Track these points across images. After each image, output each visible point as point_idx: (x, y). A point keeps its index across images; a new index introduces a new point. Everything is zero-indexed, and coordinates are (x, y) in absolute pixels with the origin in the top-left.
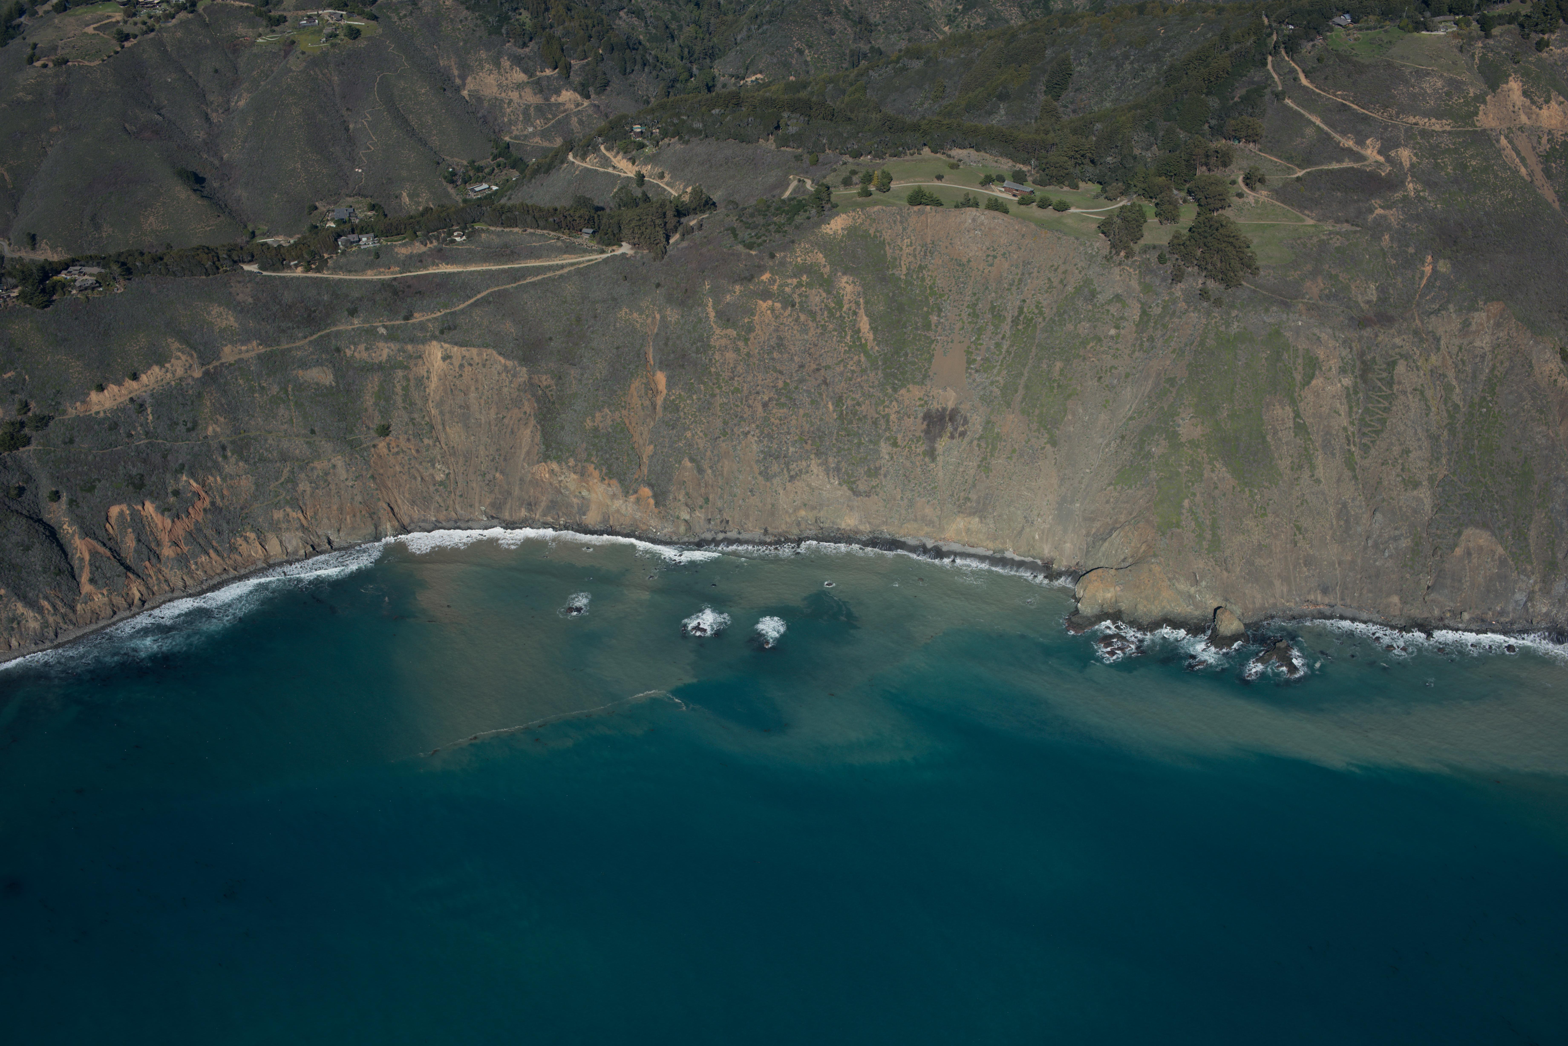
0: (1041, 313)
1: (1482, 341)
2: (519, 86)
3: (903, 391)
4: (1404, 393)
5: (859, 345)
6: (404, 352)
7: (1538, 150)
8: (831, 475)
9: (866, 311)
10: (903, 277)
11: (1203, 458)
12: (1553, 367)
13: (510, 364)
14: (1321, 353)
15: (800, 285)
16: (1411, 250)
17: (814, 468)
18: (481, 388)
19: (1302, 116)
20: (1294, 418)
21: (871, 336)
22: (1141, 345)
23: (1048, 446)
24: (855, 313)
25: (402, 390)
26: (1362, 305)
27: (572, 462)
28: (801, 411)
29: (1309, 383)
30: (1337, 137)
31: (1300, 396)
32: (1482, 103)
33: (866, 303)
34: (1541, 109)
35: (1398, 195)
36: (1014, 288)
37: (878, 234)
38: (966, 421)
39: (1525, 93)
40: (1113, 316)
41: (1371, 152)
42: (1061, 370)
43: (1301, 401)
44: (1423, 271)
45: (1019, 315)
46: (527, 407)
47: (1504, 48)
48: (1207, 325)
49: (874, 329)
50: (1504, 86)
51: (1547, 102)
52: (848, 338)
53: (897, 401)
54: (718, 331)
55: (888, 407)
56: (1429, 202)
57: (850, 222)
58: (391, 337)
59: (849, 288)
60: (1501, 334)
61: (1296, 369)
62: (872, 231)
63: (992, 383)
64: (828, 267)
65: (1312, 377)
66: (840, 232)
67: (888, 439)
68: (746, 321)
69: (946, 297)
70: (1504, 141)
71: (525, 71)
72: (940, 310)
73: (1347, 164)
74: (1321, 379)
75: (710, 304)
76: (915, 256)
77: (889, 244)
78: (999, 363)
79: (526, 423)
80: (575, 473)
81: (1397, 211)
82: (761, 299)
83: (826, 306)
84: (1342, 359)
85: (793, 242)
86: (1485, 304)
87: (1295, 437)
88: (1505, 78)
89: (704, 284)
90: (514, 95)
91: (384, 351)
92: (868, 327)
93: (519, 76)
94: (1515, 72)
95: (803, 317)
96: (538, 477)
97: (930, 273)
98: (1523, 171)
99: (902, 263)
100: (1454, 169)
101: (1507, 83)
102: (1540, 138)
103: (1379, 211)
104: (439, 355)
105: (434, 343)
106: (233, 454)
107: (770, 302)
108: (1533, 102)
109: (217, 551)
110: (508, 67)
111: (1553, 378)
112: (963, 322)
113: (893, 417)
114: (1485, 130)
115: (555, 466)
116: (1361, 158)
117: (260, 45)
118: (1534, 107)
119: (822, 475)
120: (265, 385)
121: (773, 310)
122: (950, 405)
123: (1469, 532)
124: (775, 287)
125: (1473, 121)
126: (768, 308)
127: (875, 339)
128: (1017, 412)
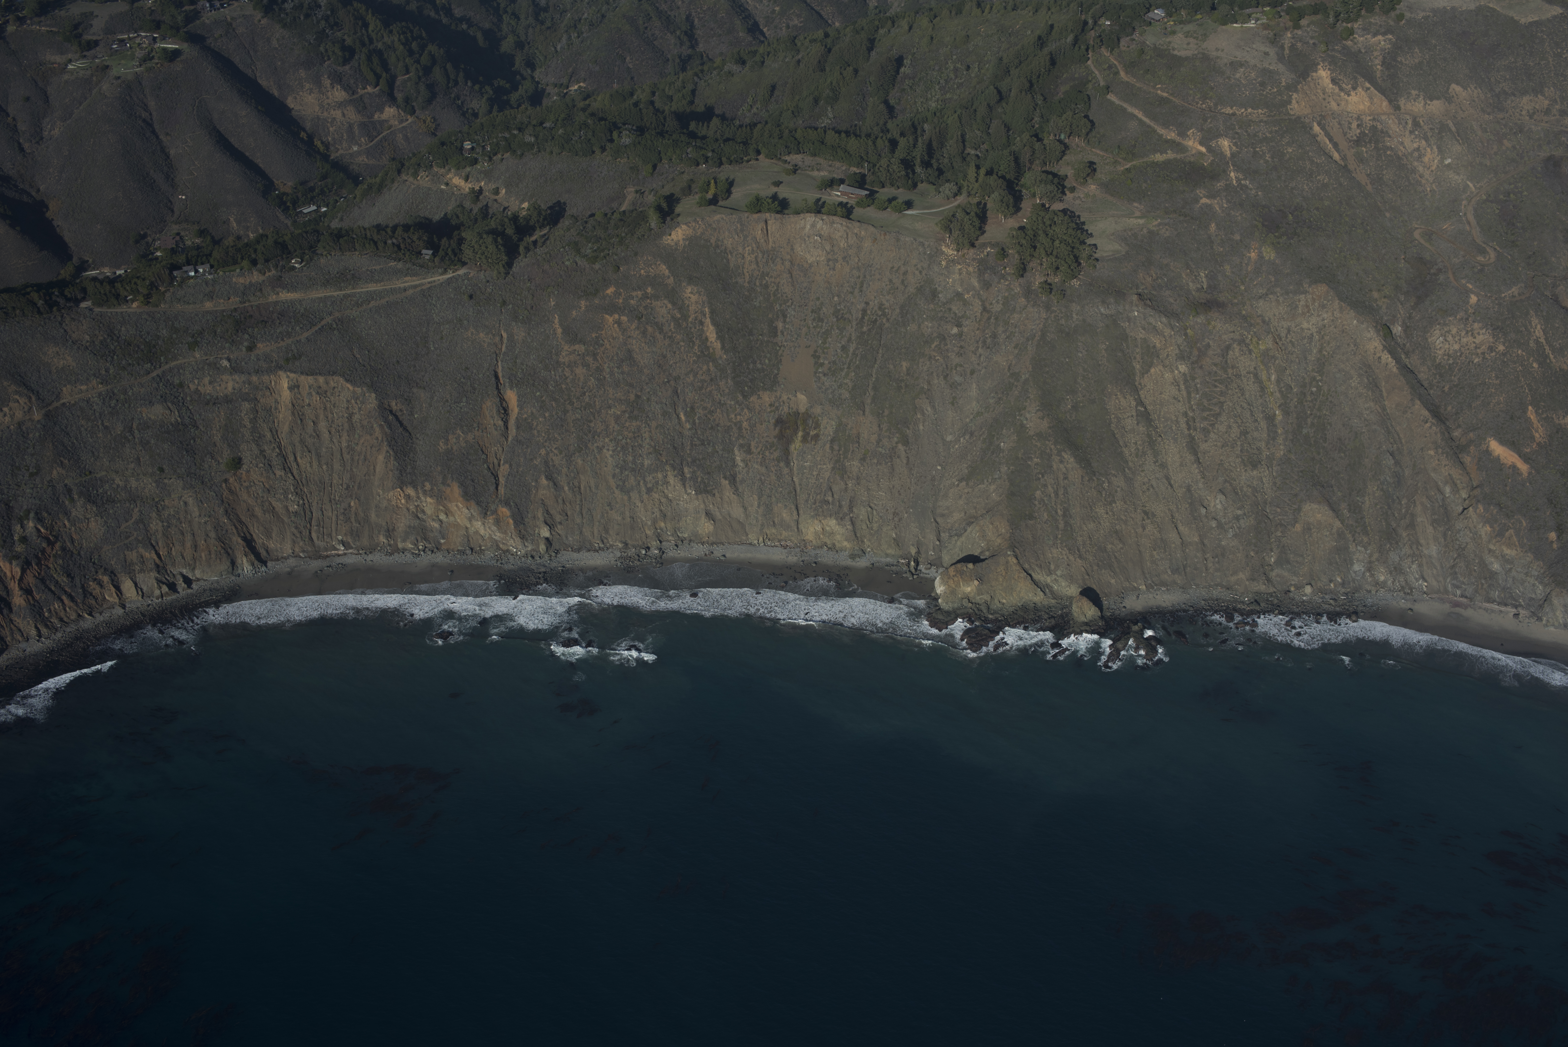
0: (884, 314)
1: (1308, 322)
2: (341, 105)
3: (753, 399)
4: (1238, 376)
5: (706, 354)
6: (250, 383)
7: (1348, 136)
8: (687, 485)
9: (712, 319)
10: (746, 285)
11: (1051, 449)
12: (1376, 344)
13: (359, 390)
14: (1156, 341)
15: (646, 296)
16: (1237, 237)
17: (671, 480)
18: (330, 416)
19: (1124, 110)
20: (1136, 407)
21: (718, 345)
22: (984, 342)
23: (900, 446)
24: (702, 323)
25: (250, 422)
26: (1194, 293)
27: (428, 486)
28: (654, 424)
29: (1148, 371)
30: (1161, 131)
31: (1140, 384)
32: (1294, 92)
33: (712, 312)
34: (1349, 95)
35: (1220, 185)
36: (857, 291)
37: (720, 243)
38: (817, 425)
39: (1334, 81)
40: (956, 314)
41: (1194, 145)
42: (908, 370)
43: (1142, 389)
44: (1250, 257)
45: (863, 318)
46: (378, 432)
47: (1312, 38)
48: (1046, 319)
49: (720, 337)
50: (1314, 74)
51: (1354, 88)
52: (696, 348)
53: (748, 409)
54: (566, 347)
55: (740, 415)
56: (1251, 189)
57: (690, 232)
58: (235, 369)
59: (694, 298)
60: (1325, 316)
61: (1135, 358)
62: (713, 241)
63: (840, 386)
64: (672, 278)
65: (1151, 365)
66: (681, 242)
67: (741, 446)
68: (594, 335)
69: (789, 303)
70: (1316, 128)
71: (347, 88)
72: (785, 316)
73: (1170, 155)
74: (1161, 367)
75: (556, 321)
76: (757, 263)
77: (731, 253)
78: (846, 366)
79: (379, 449)
80: (431, 497)
81: (1222, 200)
82: (608, 314)
83: (672, 317)
84: (1179, 346)
85: (636, 254)
86: (1310, 286)
87: (1138, 424)
88: (1313, 67)
89: (549, 301)
90: (337, 114)
91: (229, 384)
92: (715, 336)
93: (339, 94)
94: (1323, 61)
95: (650, 329)
96: (394, 503)
97: (773, 280)
98: (1336, 156)
99: (745, 271)
100: (1272, 158)
101: (1316, 71)
102: (1350, 123)
103: (1204, 200)
104: (286, 385)
105: (281, 373)
106: (80, 497)
107: (616, 316)
108: (1341, 89)
109: (72, 598)
110: (328, 85)
111: (1378, 355)
112: (809, 328)
113: (745, 424)
114: (1299, 118)
115: (410, 491)
116: (1182, 149)
117: (72, 72)
118: (1342, 94)
119: (679, 486)
120: (107, 424)
121: (619, 323)
122: (802, 409)
123: (1307, 507)
124: (621, 301)
125: (1287, 109)
126: (616, 322)
127: (723, 347)
128: (867, 413)
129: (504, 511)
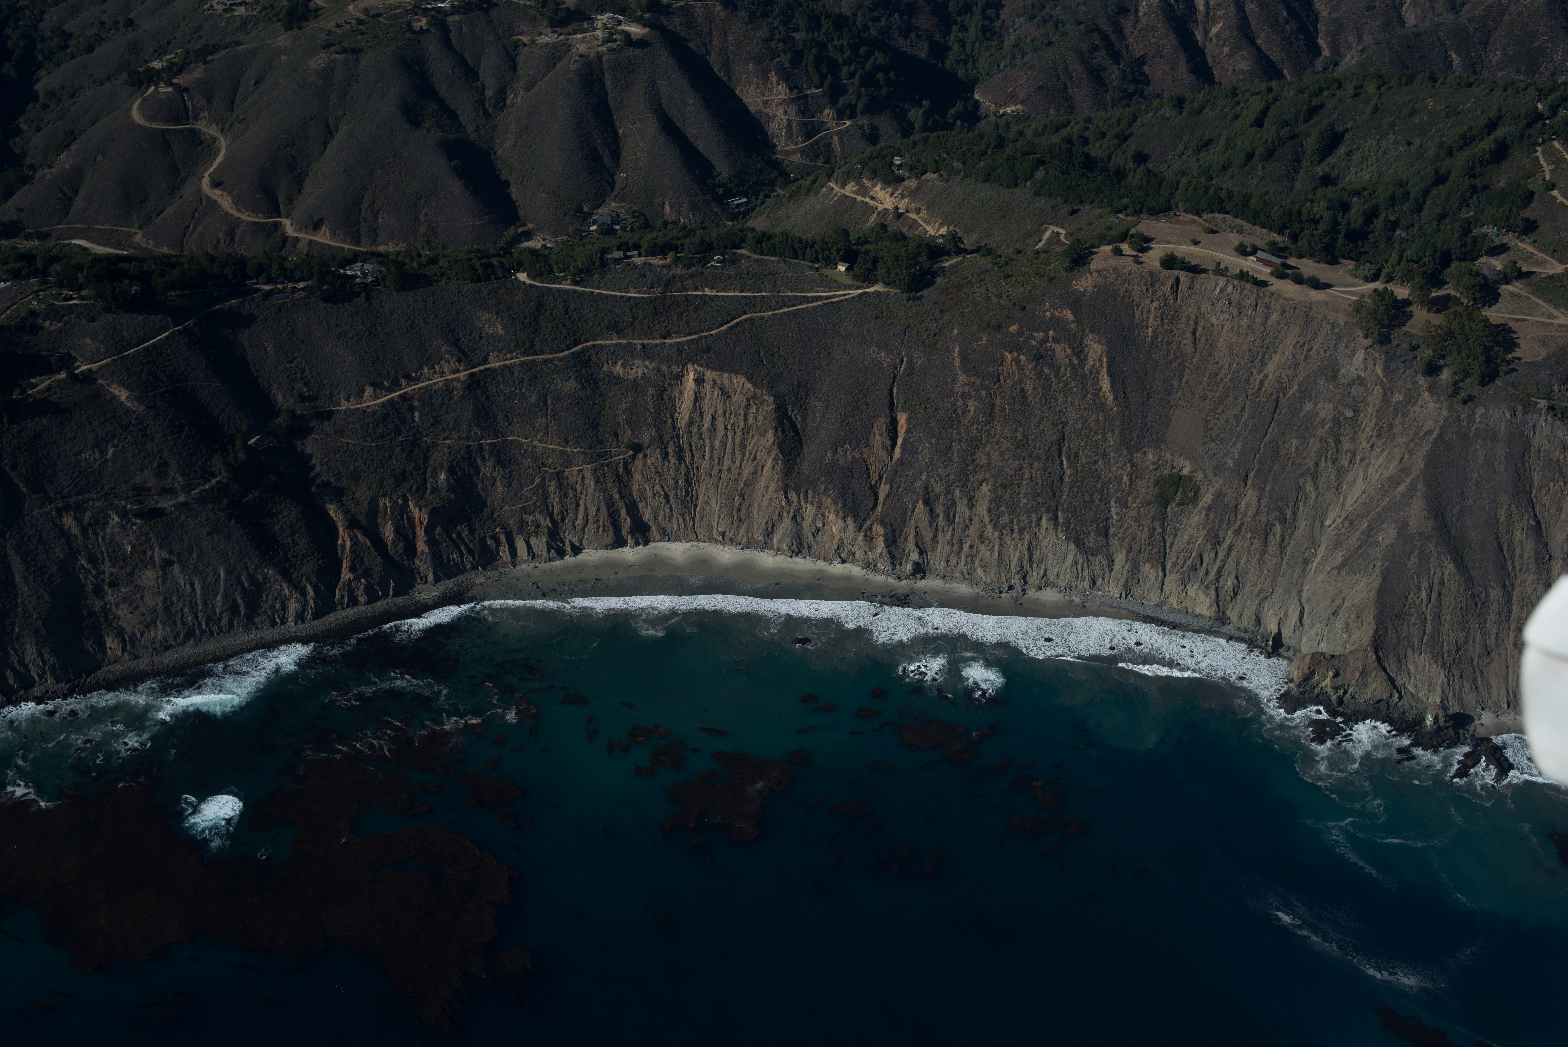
0: (1282, 389)
2: (783, 102)
3: (1137, 454)
5: (1098, 404)
6: (659, 371)
8: (1059, 531)
9: (1109, 370)
10: (1148, 339)
11: (1431, 551)
13: (759, 391)
15: (1047, 338)
17: (1045, 522)
18: (729, 413)
20: (1528, 520)
21: (1110, 397)
22: (1379, 431)
23: (1277, 524)
24: (1098, 372)
25: (654, 408)
27: (810, 494)
28: (1036, 465)
31: (1536, 497)
33: (1110, 363)
36: (1258, 360)
37: (1128, 295)
38: (1197, 490)
40: (1354, 398)
42: (1297, 448)
43: (1537, 502)
45: (1260, 389)
46: (771, 435)
48: (1447, 418)
49: (1114, 389)
52: (1089, 396)
53: (1131, 463)
54: (962, 378)
55: (1121, 468)
57: (1101, 280)
58: (648, 355)
59: (1094, 346)
61: (1535, 470)
62: (1121, 291)
63: (1227, 454)
64: (1075, 324)
65: (1551, 479)
66: (1090, 289)
67: (1118, 499)
68: (991, 370)
69: (1188, 364)
71: (791, 87)
72: (1181, 376)
75: (957, 350)
76: (1162, 319)
77: (1138, 306)
78: (1236, 435)
79: (770, 451)
80: (811, 503)
82: (1008, 351)
83: (1070, 362)
85: (1043, 295)
87: (1527, 538)
89: (953, 330)
90: (779, 111)
91: (640, 369)
92: (1109, 387)
93: (783, 92)
95: (1046, 370)
96: (775, 504)
97: (1175, 338)
99: (1149, 326)
104: (692, 377)
105: (689, 365)
106: (490, 457)
107: (1016, 354)
110: (775, 82)
112: (1204, 390)
113: (1126, 478)
115: (793, 496)
119: (1051, 530)
120: (525, 392)
121: (1017, 361)
122: (1185, 473)
124: (1022, 340)
126: (1013, 360)
127: (1116, 399)
128: (1248, 486)
129: (879, 530)
